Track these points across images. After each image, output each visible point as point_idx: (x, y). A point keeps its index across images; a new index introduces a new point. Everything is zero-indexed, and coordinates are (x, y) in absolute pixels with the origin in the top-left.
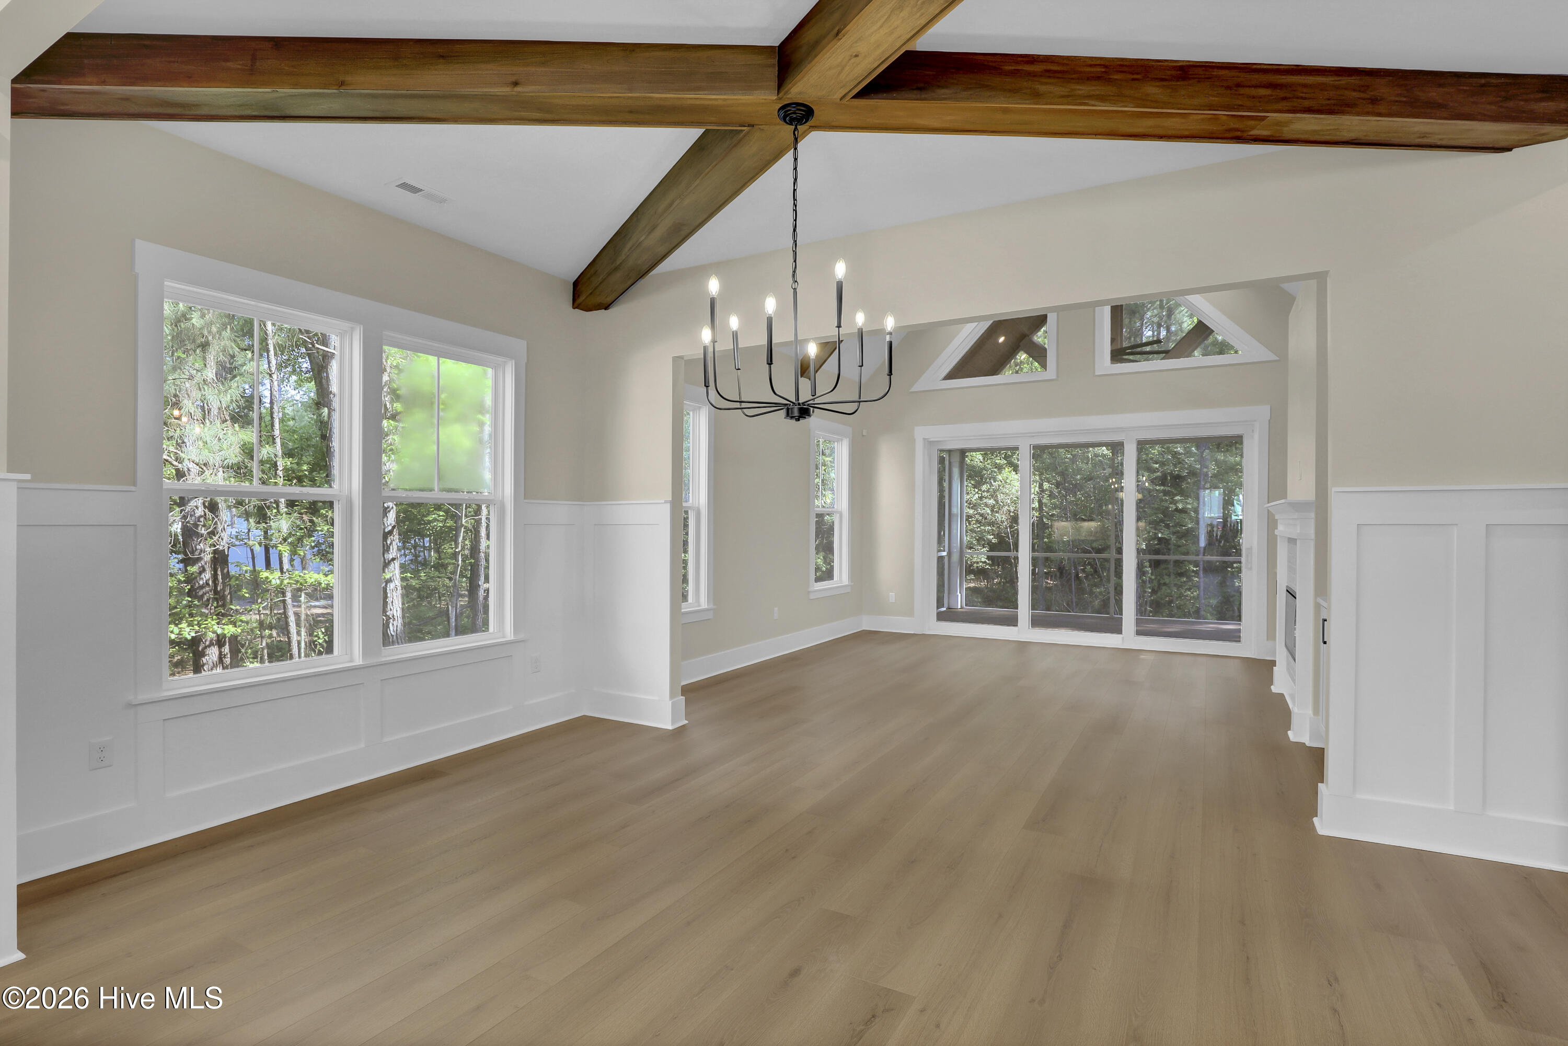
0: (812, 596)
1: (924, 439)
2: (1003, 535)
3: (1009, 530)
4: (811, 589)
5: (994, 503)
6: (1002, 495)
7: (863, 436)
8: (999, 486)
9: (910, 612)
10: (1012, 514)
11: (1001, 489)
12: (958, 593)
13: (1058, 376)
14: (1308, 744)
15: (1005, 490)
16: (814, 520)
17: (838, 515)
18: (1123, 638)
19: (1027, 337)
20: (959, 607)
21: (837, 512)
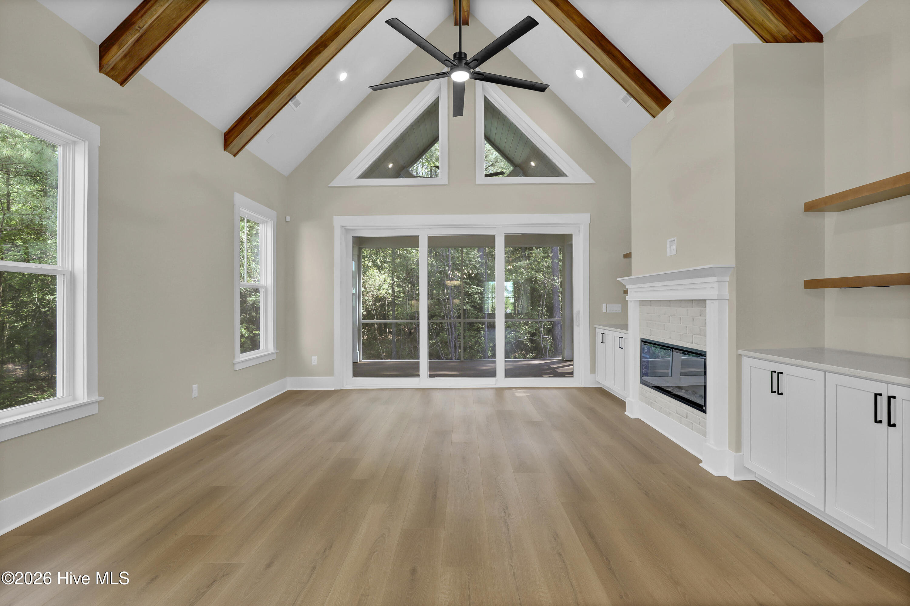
0: (237, 367)
1: (342, 227)
2: (369, 309)
3: (373, 306)
4: (237, 360)
5: (364, 290)
6: (369, 285)
7: (287, 222)
8: (367, 279)
9: (330, 372)
10: (375, 297)
11: (368, 282)
12: (358, 351)
13: (449, 182)
14: (733, 478)
15: (370, 282)
16: (238, 300)
17: (263, 290)
18: (497, 380)
19: (405, 168)
20: (358, 361)
21: (263, 288)
